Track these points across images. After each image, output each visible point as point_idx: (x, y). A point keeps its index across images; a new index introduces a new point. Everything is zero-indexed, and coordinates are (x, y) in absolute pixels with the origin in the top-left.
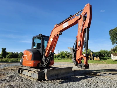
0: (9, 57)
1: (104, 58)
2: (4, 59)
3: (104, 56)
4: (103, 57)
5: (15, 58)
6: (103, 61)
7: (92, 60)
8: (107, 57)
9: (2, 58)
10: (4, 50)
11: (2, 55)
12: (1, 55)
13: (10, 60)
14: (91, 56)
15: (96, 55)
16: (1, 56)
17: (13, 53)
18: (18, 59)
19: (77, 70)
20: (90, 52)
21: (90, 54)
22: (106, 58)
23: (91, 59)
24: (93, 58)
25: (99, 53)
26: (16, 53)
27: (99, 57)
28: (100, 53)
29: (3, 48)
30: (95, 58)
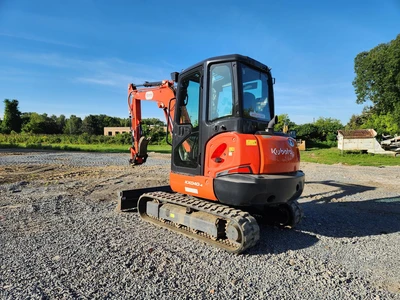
0: (30, 130)
1: (324, 142)
2: (14, 136)
3: (323, 138)
5: (52, 133)
9: (7, 132)
10: (12, 107)
11: (7, 125)
12: (4, 124)
13: (33, 139)
16: (4, 126)
17: (49, 116)
18: (62, 138)
22: (329, 142)
25: (312, 126)
26: (58, 116)
27: (304, 142)
28: (316, 128)
29: (7, 101)
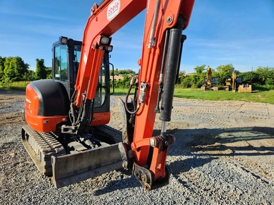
1: (264, 86)
4: (262, 84)
6: (259, 95)
7: (234, 91)
8: (270, 84)
10: (40, 64)
12: (36, 74)
14: (231, 82)
15: (245, 79)
19: (181, 127)
20: (231, 73)
21: (230, 77)
22: (268, 86)
23: (230, 89)
24: (237, 87)
25: (254, 73)
27: (250, 86)
28: (257, 74)
29: (38, 60)
30: (241, 87)
